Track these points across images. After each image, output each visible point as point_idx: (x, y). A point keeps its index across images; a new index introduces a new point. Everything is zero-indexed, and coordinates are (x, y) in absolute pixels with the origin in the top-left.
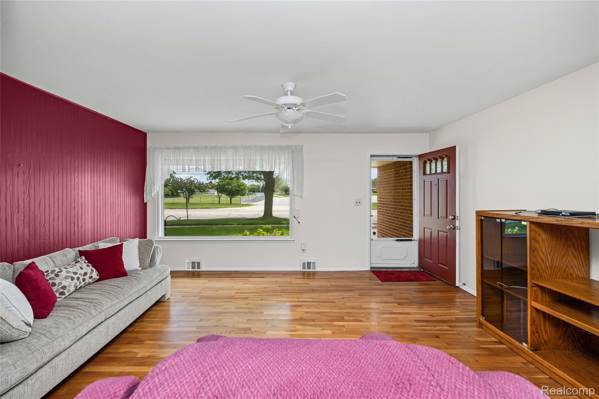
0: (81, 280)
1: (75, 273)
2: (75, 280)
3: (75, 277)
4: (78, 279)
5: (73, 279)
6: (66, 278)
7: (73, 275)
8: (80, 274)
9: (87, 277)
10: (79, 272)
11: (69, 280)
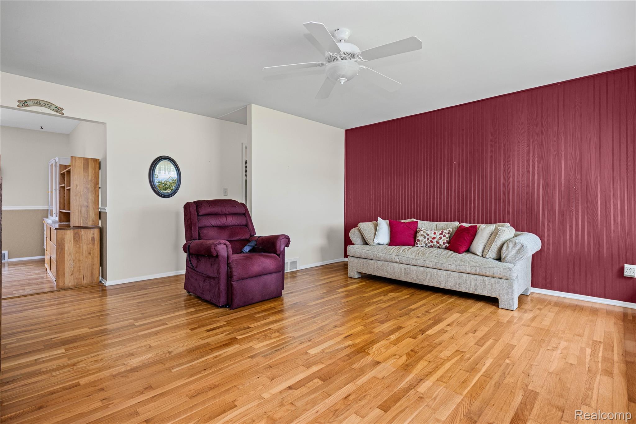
0: (429, 241)
1: (428, 235)
2: (426, 239)
3: (427, 237)
4: (428, 239)
5: (425, 237)
6: (422, 235)
7: (426, 235)
8: (430, 237)
9: (435, 241)
10: (430, 235)
11: (423, 237)
